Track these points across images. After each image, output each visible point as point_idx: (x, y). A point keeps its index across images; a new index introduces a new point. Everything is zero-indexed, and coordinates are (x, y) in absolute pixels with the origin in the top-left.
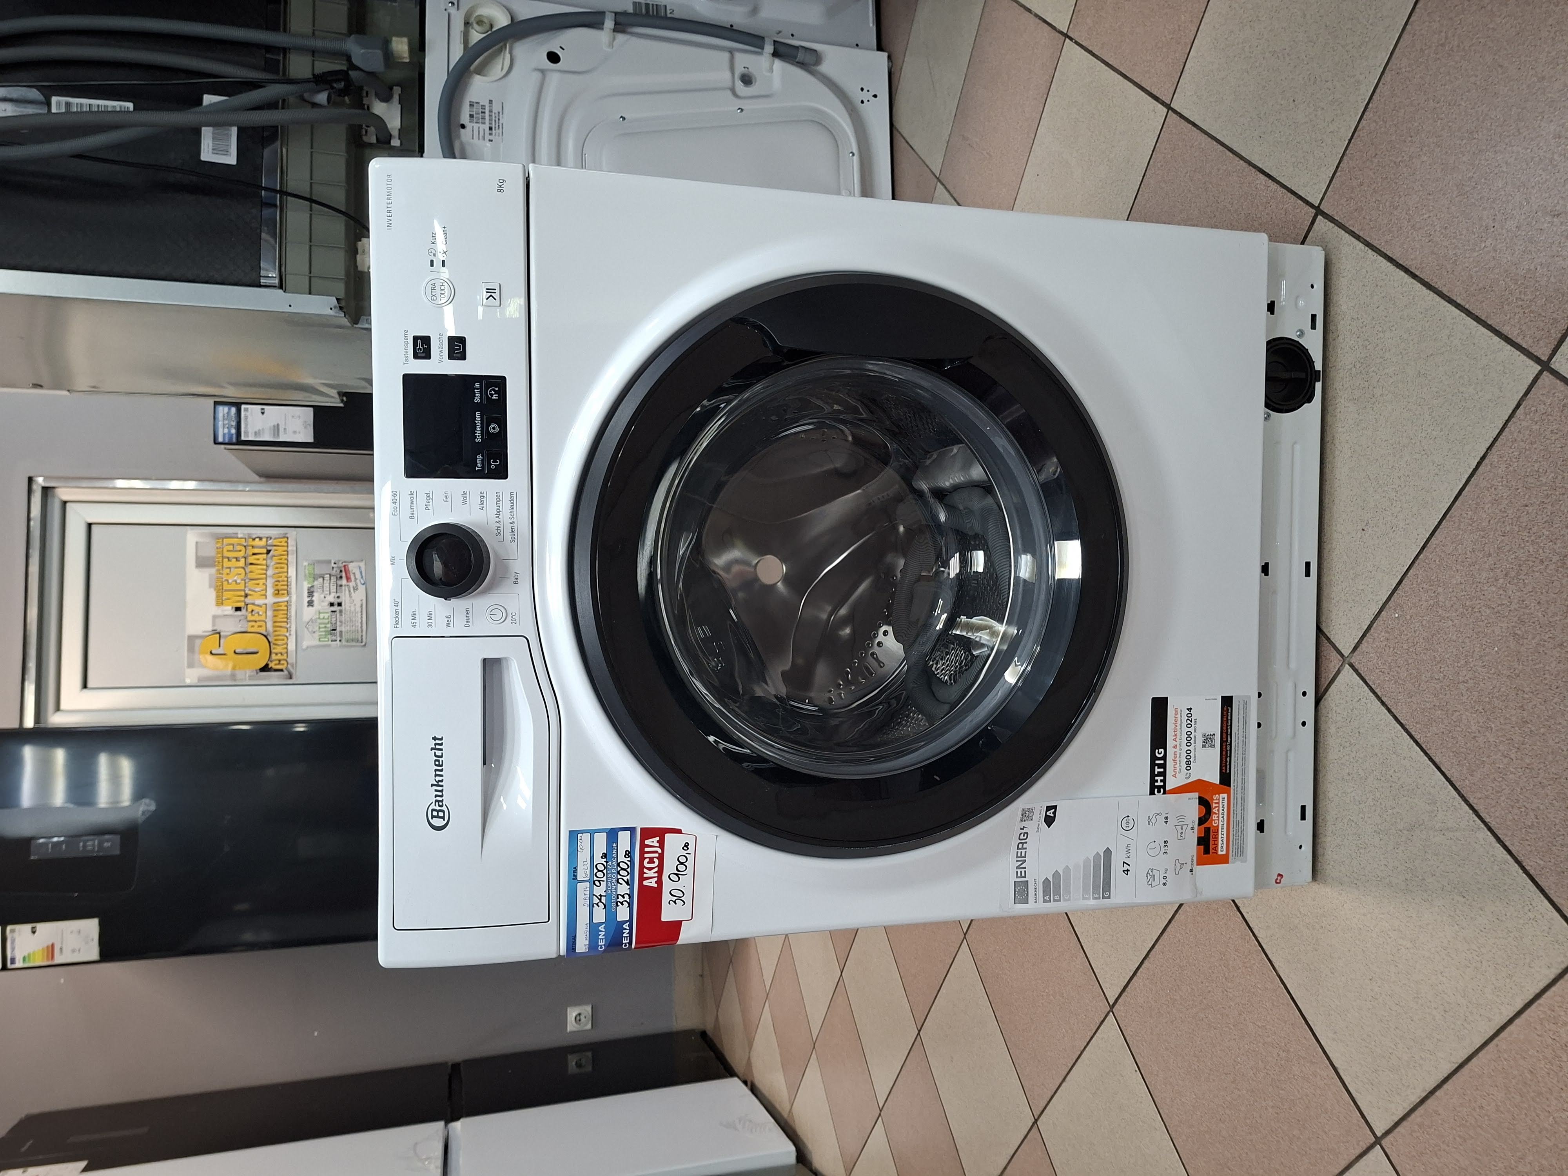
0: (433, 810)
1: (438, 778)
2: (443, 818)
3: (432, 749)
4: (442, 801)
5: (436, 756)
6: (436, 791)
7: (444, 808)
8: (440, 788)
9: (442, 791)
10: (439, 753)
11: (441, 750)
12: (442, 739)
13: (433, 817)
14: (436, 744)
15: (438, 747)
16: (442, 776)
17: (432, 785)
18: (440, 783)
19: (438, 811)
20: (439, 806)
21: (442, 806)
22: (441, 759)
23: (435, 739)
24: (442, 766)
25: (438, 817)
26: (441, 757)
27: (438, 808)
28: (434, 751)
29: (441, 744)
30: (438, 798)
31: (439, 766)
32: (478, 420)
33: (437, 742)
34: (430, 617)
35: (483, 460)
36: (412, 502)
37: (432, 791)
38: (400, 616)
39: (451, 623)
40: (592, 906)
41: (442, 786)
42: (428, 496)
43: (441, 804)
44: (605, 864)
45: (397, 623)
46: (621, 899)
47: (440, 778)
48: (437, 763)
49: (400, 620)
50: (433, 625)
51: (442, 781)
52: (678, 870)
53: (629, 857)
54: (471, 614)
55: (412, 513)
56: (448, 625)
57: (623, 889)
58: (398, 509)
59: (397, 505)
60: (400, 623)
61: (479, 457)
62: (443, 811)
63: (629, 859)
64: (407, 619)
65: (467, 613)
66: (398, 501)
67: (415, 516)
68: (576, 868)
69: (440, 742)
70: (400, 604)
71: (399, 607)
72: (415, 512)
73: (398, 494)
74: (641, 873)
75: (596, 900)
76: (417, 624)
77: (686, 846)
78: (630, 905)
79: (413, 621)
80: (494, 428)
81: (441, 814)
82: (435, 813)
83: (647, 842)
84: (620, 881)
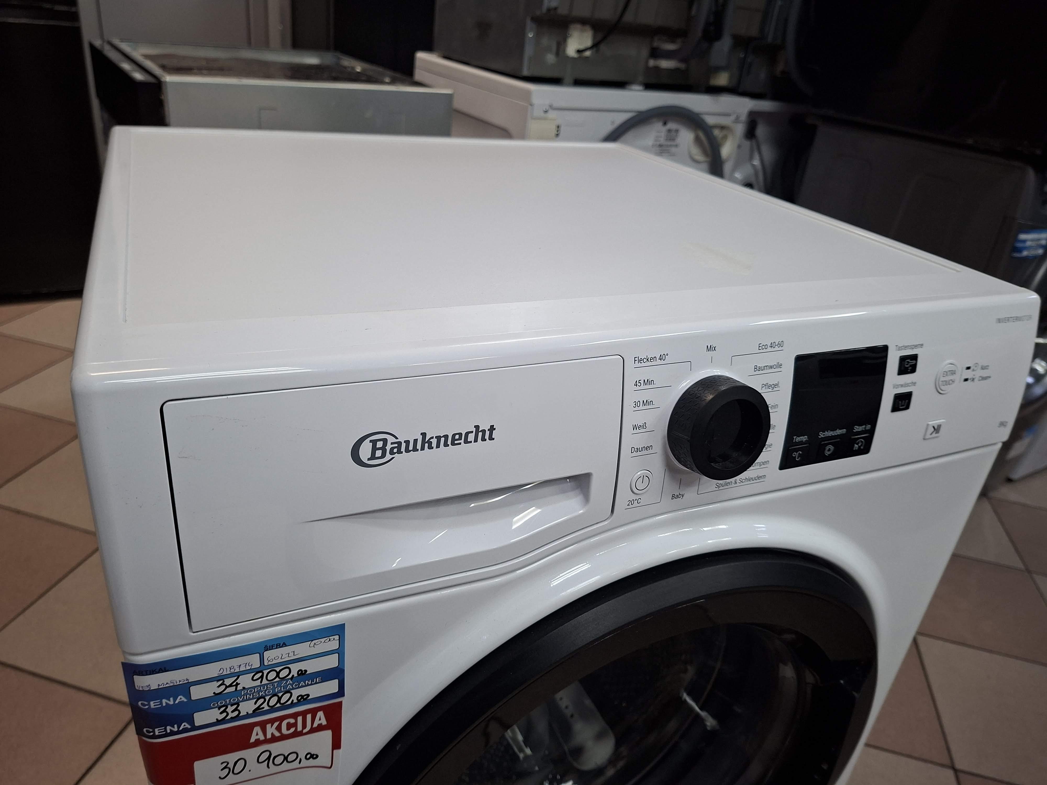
0: (385, 441)
1: (434, 441)
2: (373, 457)
3: (477, 427)
4: (399, 452)
5: (467, 434)
6: (416, 441)
7: (388, 456)
8: (419, 446)
9: (415, 449)
10: (471, 437)
11: (476, 440)
12: (491, 438)
13: (374, 442)
14: (484, 431)
15: (480, 434)
16: (438, 446)
17: (424, 435)
18: (426, 445)
19: (383, 449)
20: (392, 449)
21: (392, 453)
22: (462, 441)
23: (492, 429)
24: (453, 444)
25: (374, 449)
26: (466, 442)
27: (388, 447)
28: (474, 430)
29: (483, 439)
30: (404, 445)
31: (453, 439)
32: (839, 432)
33: (487, 433)
34: (646, 403)
35: (801, 443)
36: (771, 367)
37: (414, 435)
38: (649, 364)
39: (638, 431)
40: (220, 679)
41: (423, 449)
42: (776, 385)
43: (395, 450)
44: (290, 676)
45: (640, 361)
46: (230, 709)
47: (434, 445)
48: (457, 437)
49: (643, 364)
50: (637, 408)
51: (430, 447)
52: (275, 757)
53: (299, 701)
54: (646, 452)
55: (760, 369)
56: (635, 427)
57: (247, 707)
58: (765, 350)
59: (769, 349)
60: (640, 365)
61: (804, 438)
62: (383, 455)
63: (295, 701)
64: (645, 373)
65: (647, 448)
66: (773, 349)
67: (757, 372)
68: (285, 645)
69: (487, 437)
70: (662, 362)
71: (659, 362)
72: (761, 372)
73: (781, 348)
74: (272, 721)
75: (228, 682)
76: (638, 388)
77: (314, 756)
78: (219, 722)
79: (642, 382)
80: (829, 450)
81: (379, 453)
82: (380, 444)
83: (320, 714)
84: (261, 701)
